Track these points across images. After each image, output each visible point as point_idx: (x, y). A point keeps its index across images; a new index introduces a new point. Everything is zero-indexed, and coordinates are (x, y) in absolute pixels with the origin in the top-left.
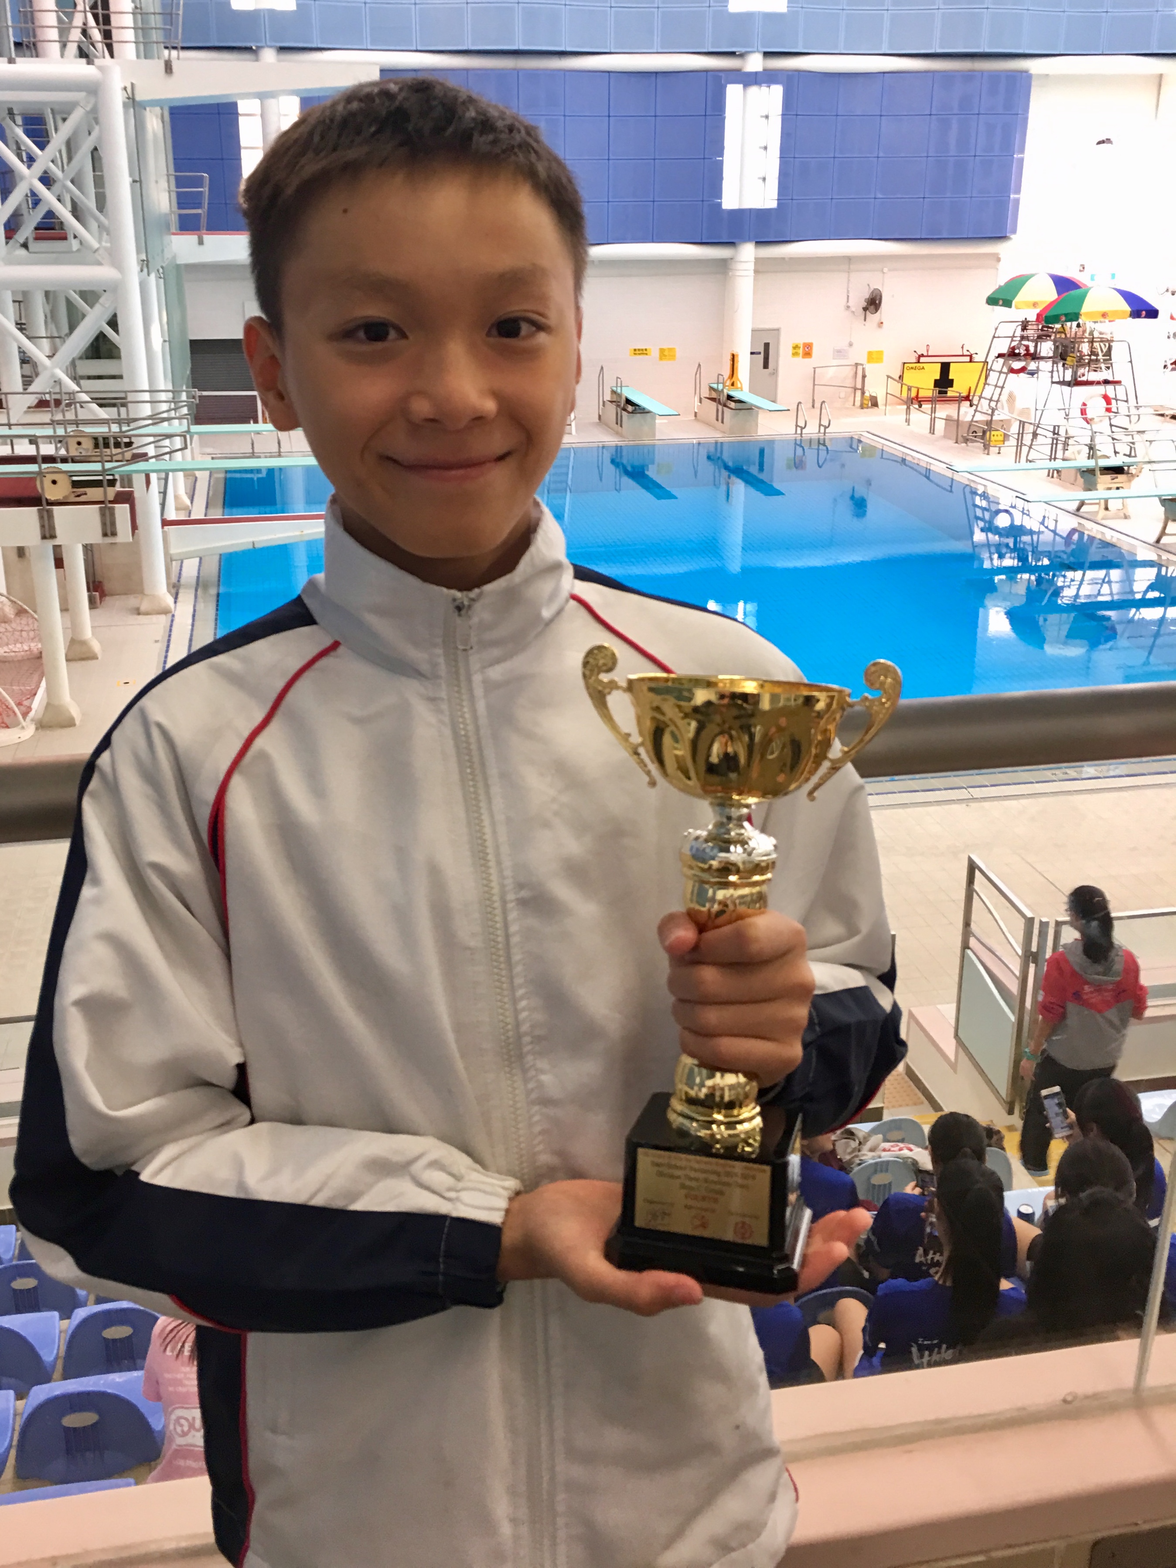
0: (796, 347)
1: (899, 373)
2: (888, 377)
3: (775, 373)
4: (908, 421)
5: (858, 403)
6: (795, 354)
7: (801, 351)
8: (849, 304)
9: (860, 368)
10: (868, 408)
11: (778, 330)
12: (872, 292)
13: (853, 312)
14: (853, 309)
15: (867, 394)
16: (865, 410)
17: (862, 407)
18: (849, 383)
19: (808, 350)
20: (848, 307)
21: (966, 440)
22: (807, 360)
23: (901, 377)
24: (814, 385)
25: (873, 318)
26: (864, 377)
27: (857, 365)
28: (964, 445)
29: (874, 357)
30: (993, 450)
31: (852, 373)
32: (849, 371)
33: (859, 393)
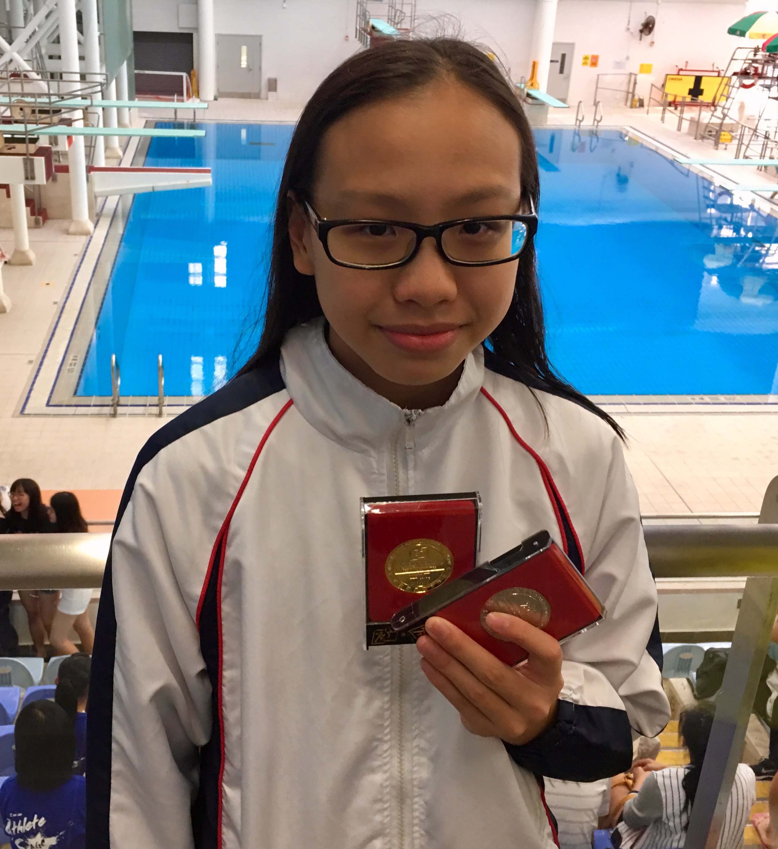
0: (586, 58)
1: (662, 83)
2: (652, 85)
3: (568, 78)
4: (663, 119)
5: (629, 104)
6: (585, 64)
7: (589, 61)
8: (630, 27)
9: (633, 77)
10: (636, 107)
11: (572, 45)
12: (648, 18)
13: (632, 33)
14: (632, 30)
15: (636, 97)
16: (634, 110)
17: (631, 107)
18: (624, 88)
19: (594, 62)
20: (628, 29)
21: (703, 138)
22: (593, 69)
23: (663, 86)
24: (597, 88)
25: (647, 39)
26: (635, 83)
27: (631, 74)
28: (700, 141)
29: (646, 69)
30: (721, 146)
31: (626, 80)
32: (625, 79)
33: (630, 96)
